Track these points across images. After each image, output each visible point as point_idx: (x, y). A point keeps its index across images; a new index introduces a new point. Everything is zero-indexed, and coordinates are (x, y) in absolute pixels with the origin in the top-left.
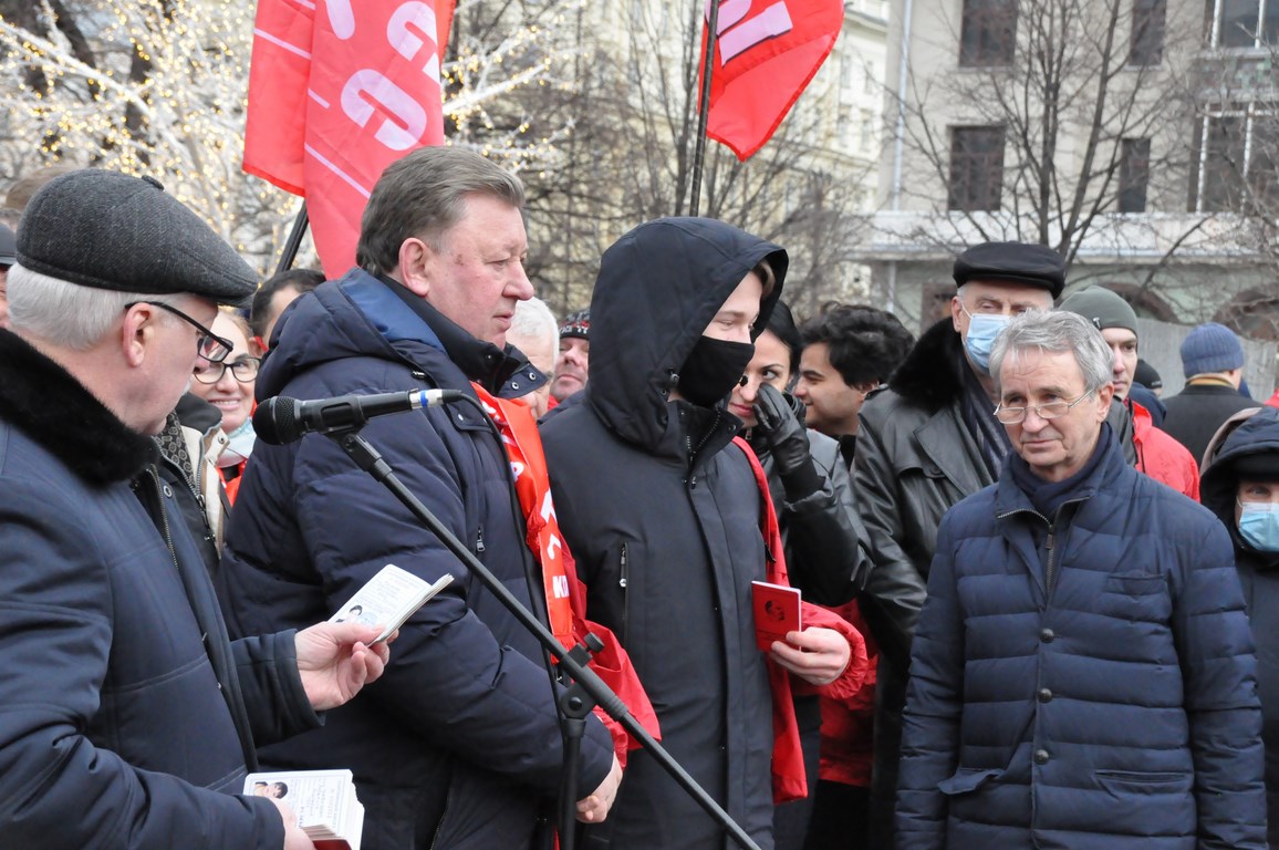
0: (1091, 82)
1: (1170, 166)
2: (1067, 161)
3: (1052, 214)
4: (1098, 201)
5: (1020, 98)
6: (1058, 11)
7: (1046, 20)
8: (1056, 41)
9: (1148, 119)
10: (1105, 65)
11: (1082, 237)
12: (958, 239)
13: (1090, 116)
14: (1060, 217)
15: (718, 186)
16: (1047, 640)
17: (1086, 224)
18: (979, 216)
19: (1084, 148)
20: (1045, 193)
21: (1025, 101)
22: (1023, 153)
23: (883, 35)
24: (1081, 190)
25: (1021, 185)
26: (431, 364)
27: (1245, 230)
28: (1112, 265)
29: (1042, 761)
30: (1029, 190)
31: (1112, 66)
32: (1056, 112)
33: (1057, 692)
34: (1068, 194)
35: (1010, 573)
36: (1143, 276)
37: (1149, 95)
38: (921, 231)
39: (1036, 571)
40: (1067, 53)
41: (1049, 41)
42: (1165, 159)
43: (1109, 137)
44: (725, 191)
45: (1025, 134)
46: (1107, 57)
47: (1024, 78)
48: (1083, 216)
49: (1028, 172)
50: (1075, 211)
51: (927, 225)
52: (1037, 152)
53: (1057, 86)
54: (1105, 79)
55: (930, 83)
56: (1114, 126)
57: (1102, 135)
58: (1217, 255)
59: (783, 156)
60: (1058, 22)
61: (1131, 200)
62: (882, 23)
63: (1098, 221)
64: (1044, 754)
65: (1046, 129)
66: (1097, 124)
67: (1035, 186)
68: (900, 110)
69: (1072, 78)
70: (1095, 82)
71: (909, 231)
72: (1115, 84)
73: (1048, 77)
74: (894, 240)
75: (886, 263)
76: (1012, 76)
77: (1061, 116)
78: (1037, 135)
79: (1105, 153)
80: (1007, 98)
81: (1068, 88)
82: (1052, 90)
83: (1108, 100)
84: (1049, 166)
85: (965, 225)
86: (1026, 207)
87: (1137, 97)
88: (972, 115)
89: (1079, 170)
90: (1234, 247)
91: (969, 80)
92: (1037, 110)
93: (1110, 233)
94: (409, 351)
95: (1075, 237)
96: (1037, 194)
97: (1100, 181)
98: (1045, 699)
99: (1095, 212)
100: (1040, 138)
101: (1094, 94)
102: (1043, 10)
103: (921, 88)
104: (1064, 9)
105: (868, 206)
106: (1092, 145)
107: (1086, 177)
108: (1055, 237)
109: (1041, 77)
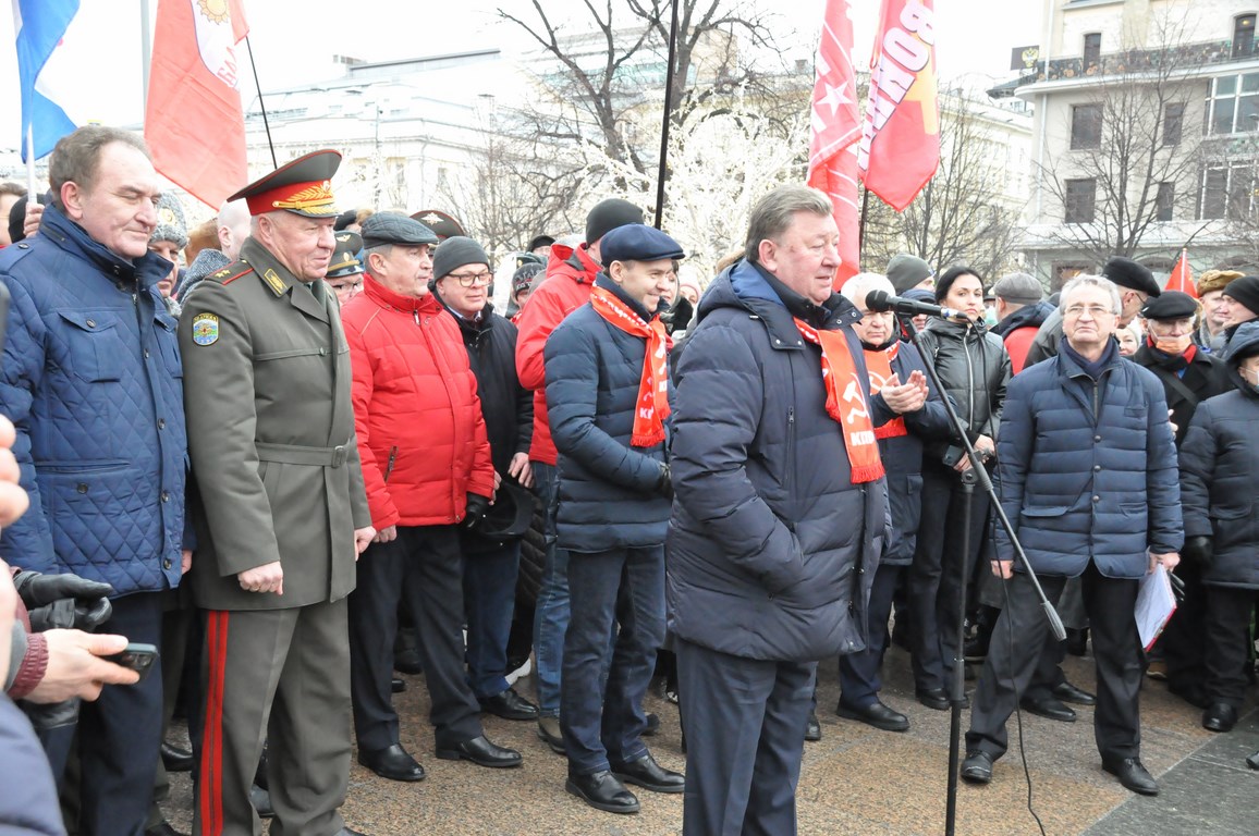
0: (1146, 155)
1: (1189, 196)
2: (1133, 195)
3: (1124, 224)
4: (1150, 215)
5: (1108, 165)
6: (1127, 119)
7: (1121, 124)
8: (1126, 135)
9: (1177, 173)
10: (1153, 146)
11: (1141, 234)
12: (1075, 238)
13: (1145, 172)
14: (1129, 224)
15: (947, 216)
16: (1098, 441)
17: (1144, 228)
18: (1085, 225)
19: (1142, 189)
20: (1121, 213)
21: (1109, 166)
22: (1109, 193)
23: (1030, 135)
24: (1141, 211)
25: (1108, 209)
26: (763, 311)
27: (1230, 228)
28: (1159, 248)
29: (1097, 501)
30: (1112, 211)
31: (1157, 146)
32: (1127, 171)
33: (1103, 467)
34: (1133, 212)
35: (1070, 408)
36: (1174, 254)
37: (1177, 161)
38: (1055, 235)
39: (1088, 407)
40: (1133, 141)
41: (1122, 134)
42: (1186, 193)
43: (1156, 182)
44: (951, 218)
45: (1110, 183)
46: (1154, 142)
47: (1109, 154)
48: (1142, 223)
49: (1111, 202)
50: (1137, 221)
51: (1057, 231)
52: (1117, 192)
53: (1127, 157)
54: (1153, 153)
55: (1059, 159)
56: (1159, 177)
57: (1152, 182)
58: (1215, 241)
59: (981, 199)
60: (1127, 125)
61: (1164, 215)
62: (1028, 129)
63: (1149, 226)
64: (1097, 497)
65: (1121, 180)
66: (1149, 176)
67: (1116, 209)
68: (1043, 173)
69: (1135, 153)
70: (1148, 154)
71: (1048, 235)
72: (1158, 155)
73: (1122, 153)
74: (1040, 239)
75: (1033, 251)
76: (1103, 154)
77: (1129, 173)
78: (1116, 183)
79: (1153, 192)
80: (1100, 165)
81: (1133, 158)
82: (1124, 160)
83: (1155, 164)
84: (1123, 198)
85: (1078, 231)
86: (1110, 220)
87: (1171, 162)
88: (1081, 174)
89: (1140, 200)
90: (1224, 238)
91: (1079, 155)
92: (1117, 170)
93: (1156, 232)
94: (750, 303)
95: (1137, 235)
96: (1117, 213)
97: (1151, 205)
98: (1097, 471)
99: (1149, 221)
100: (1118, 185)
101: (1147, 161)
102: (1119, 120)
103: (1054, 162)
104: (1131, 118)
105: (1022, 222)
106: (1146, 187)
107: (1143, 203)
108: (1126, 235)
109: (1119, 154)
